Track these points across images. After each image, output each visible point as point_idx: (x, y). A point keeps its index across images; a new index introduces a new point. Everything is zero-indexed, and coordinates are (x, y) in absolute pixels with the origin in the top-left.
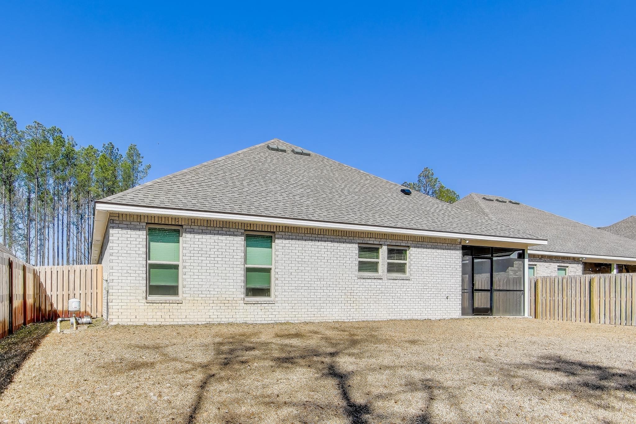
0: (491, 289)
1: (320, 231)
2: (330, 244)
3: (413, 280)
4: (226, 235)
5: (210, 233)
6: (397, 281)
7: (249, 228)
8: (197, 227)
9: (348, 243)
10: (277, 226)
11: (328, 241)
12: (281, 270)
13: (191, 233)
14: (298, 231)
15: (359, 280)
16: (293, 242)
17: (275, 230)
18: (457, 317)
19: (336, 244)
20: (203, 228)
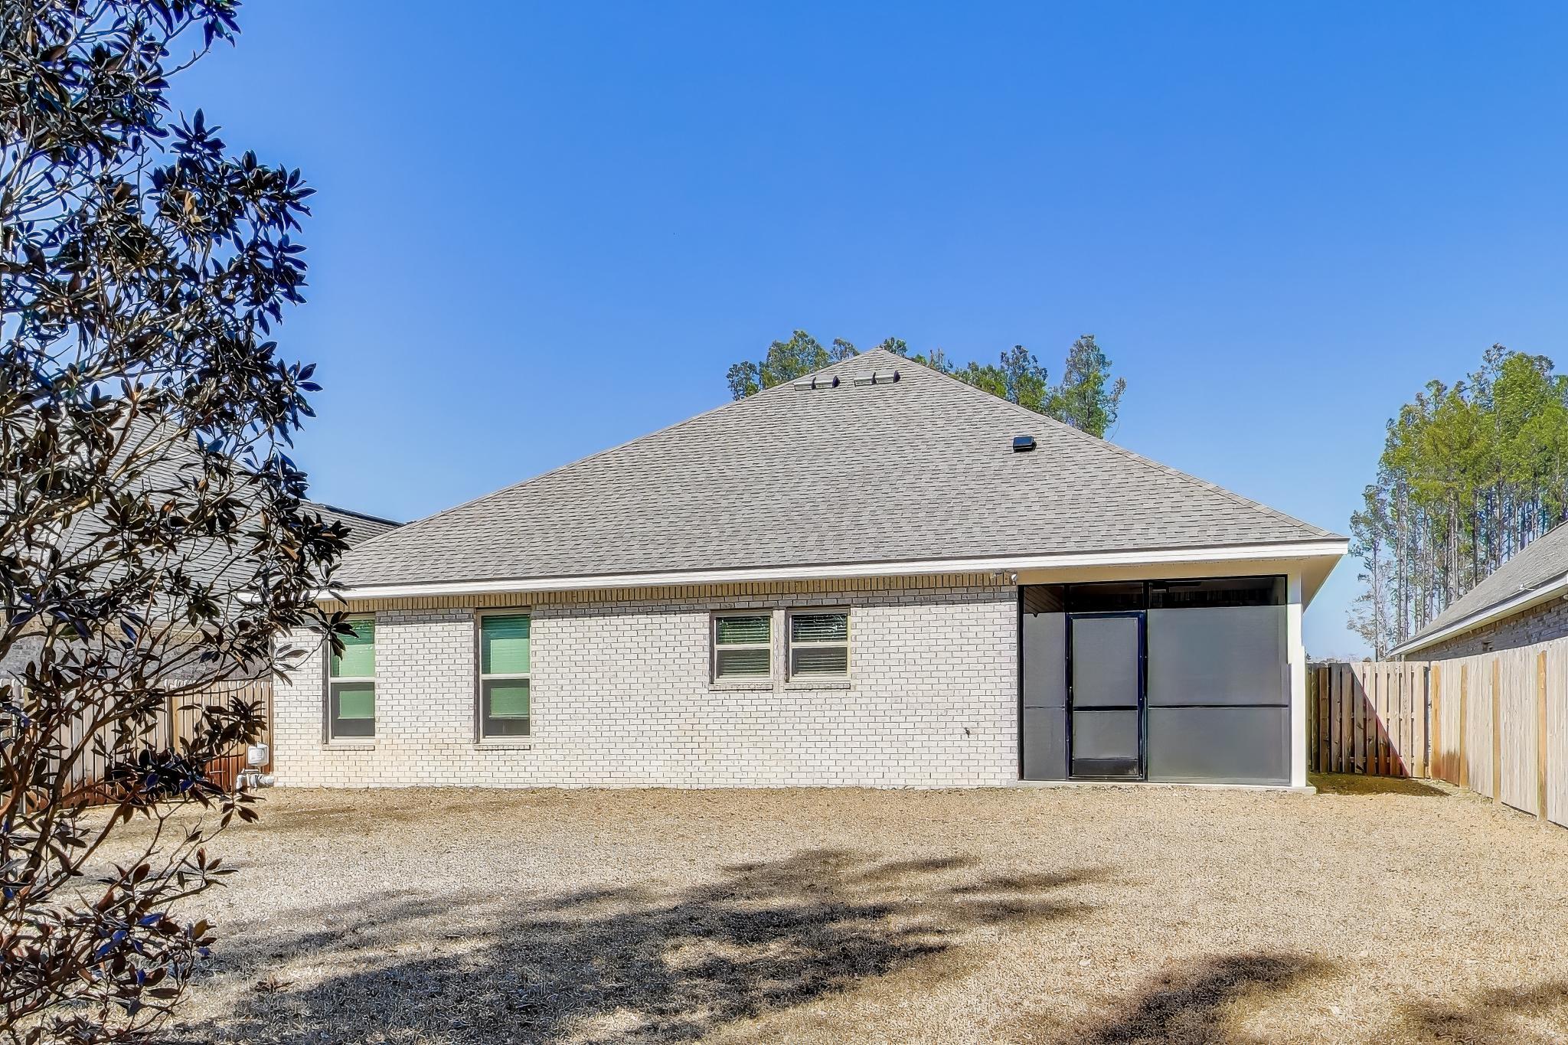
0: (1141, 704)
1: (621, 594)
2: (643, 619)
3: (859, 688)
4: (443, 621)
5: (418, 622)
6: (812, 695)
7: (481, 605)
8: (397, 613)
9: (685, 612)
10: (534, 594)
11: (639, 613)
12: (541, 683)
13: (387, 624)
14: (575, 600)
15: (712, 696)
16: (566, 622)
17: (529, 603)
18: (1004, 784)
19: (658, 619)
20: (406, 613)
